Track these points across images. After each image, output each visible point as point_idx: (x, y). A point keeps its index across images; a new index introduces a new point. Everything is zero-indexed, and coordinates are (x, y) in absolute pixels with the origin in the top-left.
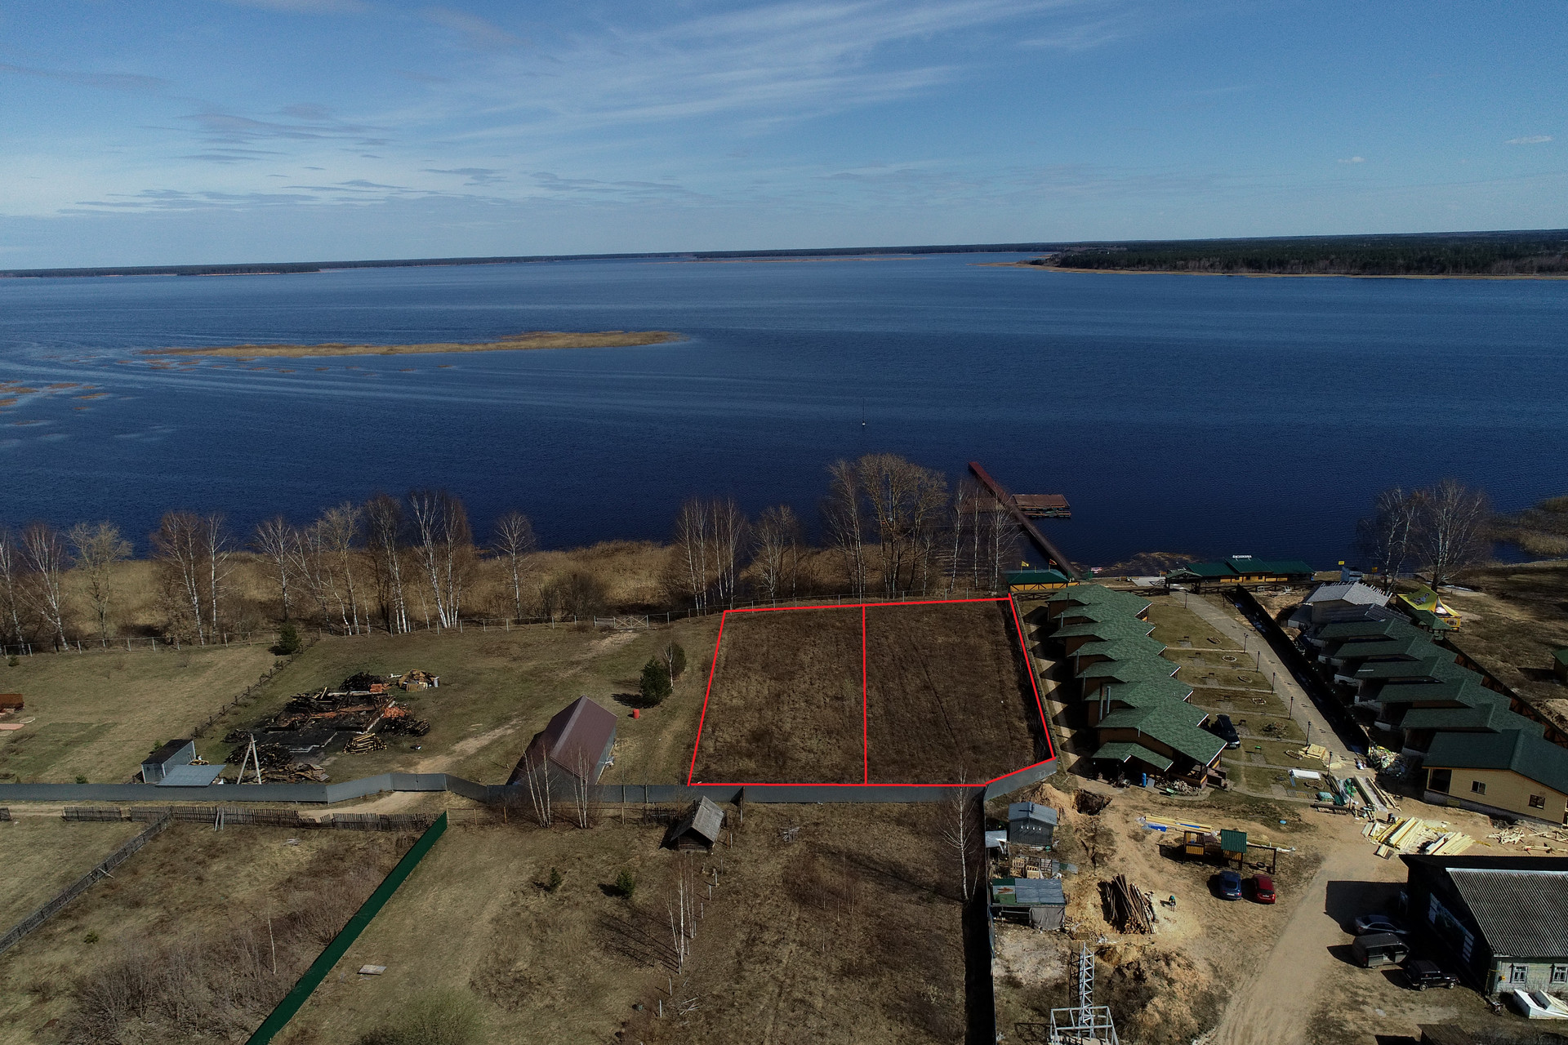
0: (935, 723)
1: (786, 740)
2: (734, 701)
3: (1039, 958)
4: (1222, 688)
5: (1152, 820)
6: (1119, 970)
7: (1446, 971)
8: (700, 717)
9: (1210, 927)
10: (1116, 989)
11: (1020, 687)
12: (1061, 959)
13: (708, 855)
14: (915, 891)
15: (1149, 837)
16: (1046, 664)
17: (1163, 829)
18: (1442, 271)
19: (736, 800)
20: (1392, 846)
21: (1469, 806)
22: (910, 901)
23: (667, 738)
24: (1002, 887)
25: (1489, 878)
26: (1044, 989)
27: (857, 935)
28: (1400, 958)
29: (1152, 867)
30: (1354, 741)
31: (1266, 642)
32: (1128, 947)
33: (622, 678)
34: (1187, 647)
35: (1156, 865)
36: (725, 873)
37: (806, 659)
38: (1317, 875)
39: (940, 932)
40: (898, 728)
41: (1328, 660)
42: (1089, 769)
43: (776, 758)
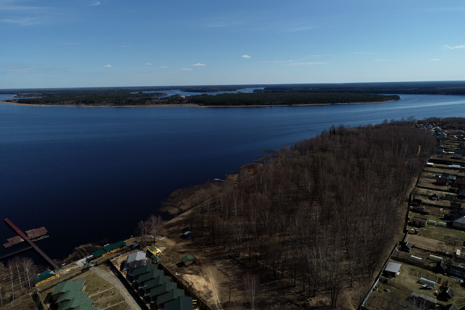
4: (112, 306)
34: (99, 292)
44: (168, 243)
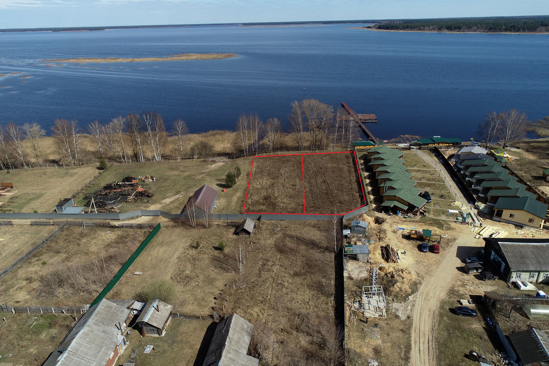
0: (327, 194)
1: (276, 199)
2: (258, 186)
3: (360, 271)
5: (400, 226)
6: (386, 274)
7: (495, 274)
8: (246, 191)
9: (417, 261)
10: (385, 280)
11: (357, 181)
12: (367, 271)
13: (249, 237)
14: (319, 249)
15: (398, 232)
16: (366, 174)
17: (403, 229)
18: (518, 31)
19: (259, 219)
20: (480, 235)
21: (508, 222)
22: (317, 252)
23: (235, 199)
24: (348, 248)
25: (512, 246)
26: (361, 280)
27: (299, 263)
28: (480, 271)
29: (399, 241)
30: (471, 200)
31: (443, 166)
32: (390, 267)
33: (219, 178)
34: (415, 168)
35: (400, 241)
36: (255, 243)
37: (283, 172)
38: (454, 244)
39: (327, 262)
40: (314, 196)
41: (464, 173)
42: (379, 209)
43: (272, 205)
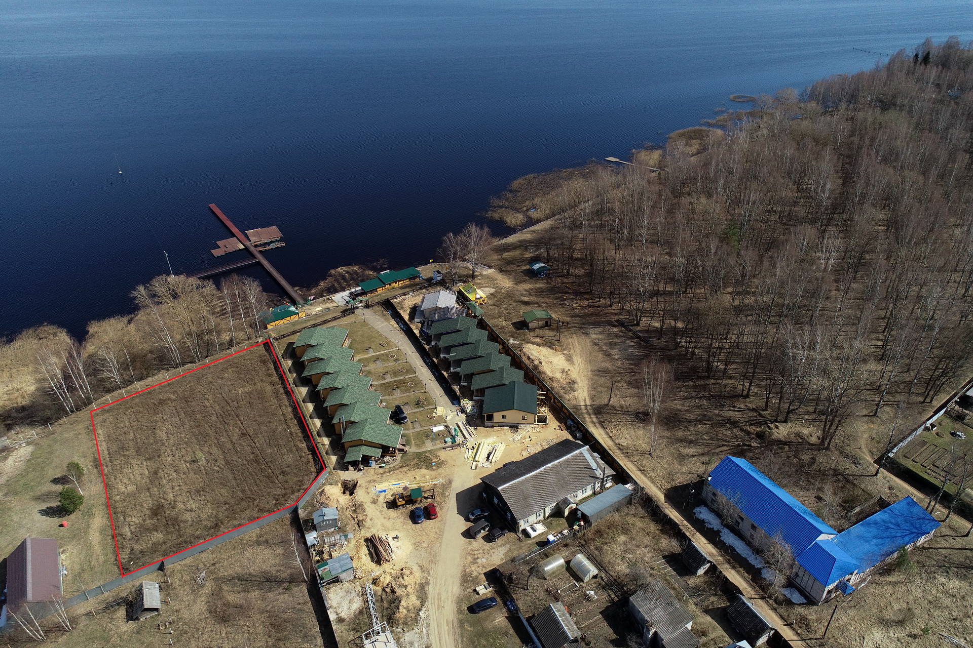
1: (174, 508)
3: (349, 599)
4: (393, 380)
5: (380, 487)
6: (384, 590)
9: (415, 544)
10: (385, 602)
11: (295, 418)
12: (358, 595)
14: (280, 586)
15: (380, 499)
16: (304, 390)
17: (385, 491)
19: (161, 568)
20: (477, 461)
21: (502, 425)
22: (280, 594)
24: (322, 569)
26: (356, 617)
27: (260, 629)
28: (487, 529)
29: (385, 518)
30: (454, 399)
31: (406, 337)
32: (385, 573)
33: (39, 493)
34: (371, 354)
35: (386, 516)
38: (451, 492)
39: (299, 606)
40: (237, 473)
41: (437, 345)
42: (343, 465)
43: (173, 525)
44: (498, 282)
